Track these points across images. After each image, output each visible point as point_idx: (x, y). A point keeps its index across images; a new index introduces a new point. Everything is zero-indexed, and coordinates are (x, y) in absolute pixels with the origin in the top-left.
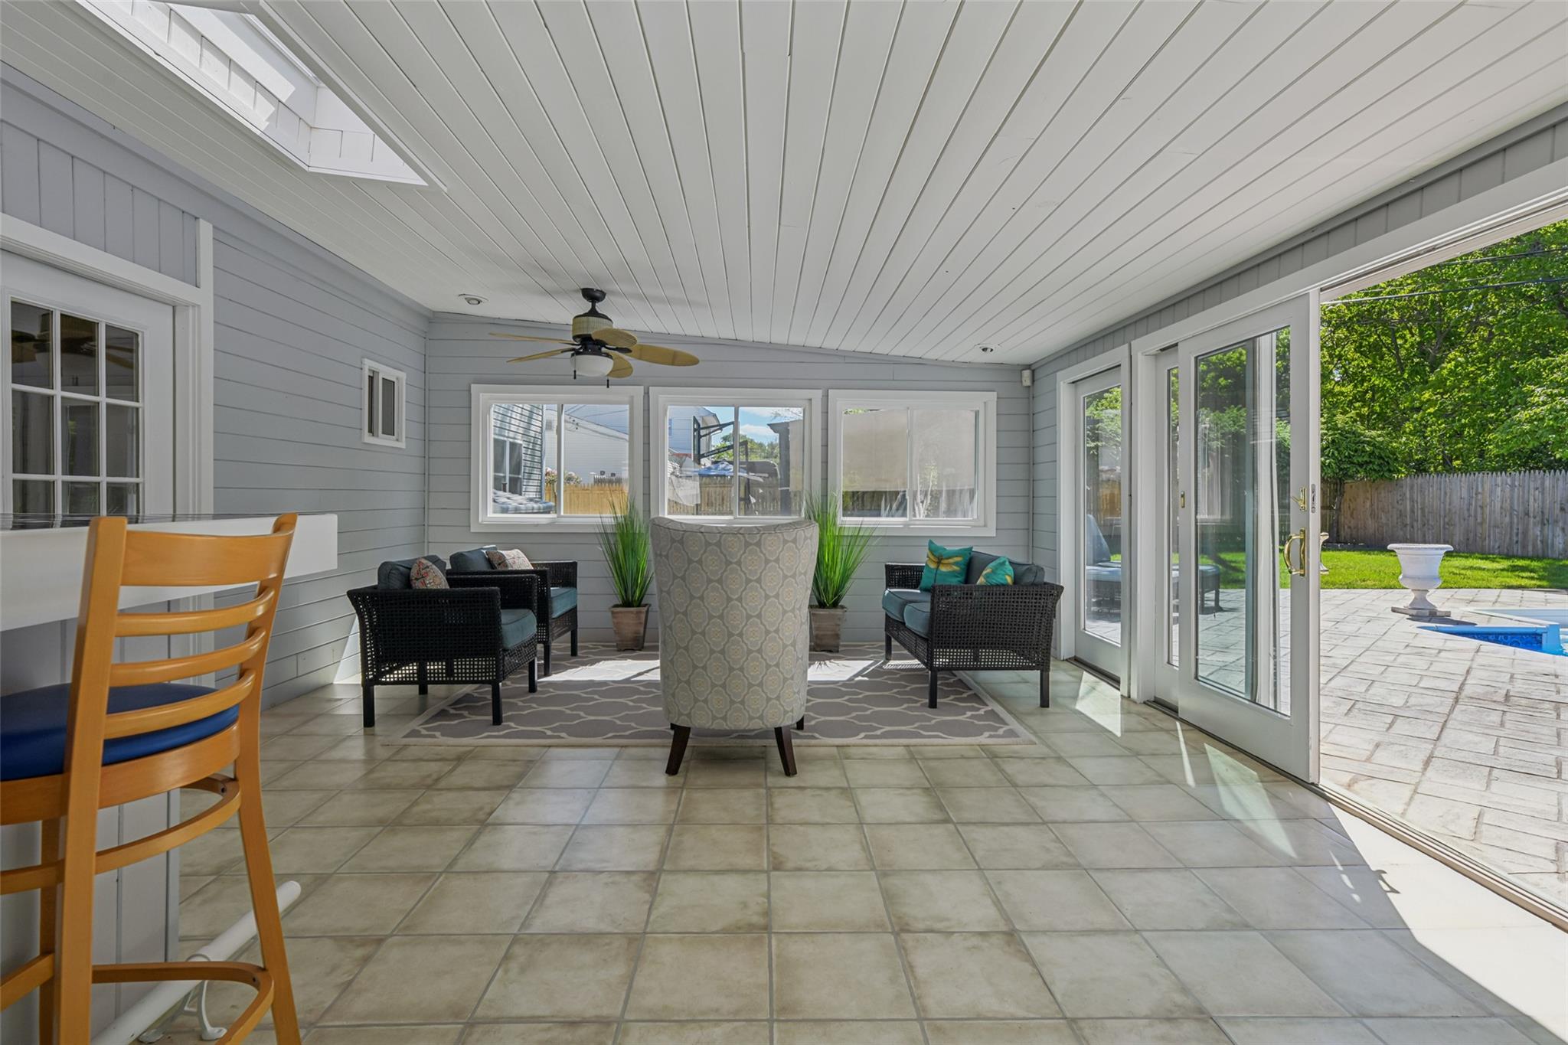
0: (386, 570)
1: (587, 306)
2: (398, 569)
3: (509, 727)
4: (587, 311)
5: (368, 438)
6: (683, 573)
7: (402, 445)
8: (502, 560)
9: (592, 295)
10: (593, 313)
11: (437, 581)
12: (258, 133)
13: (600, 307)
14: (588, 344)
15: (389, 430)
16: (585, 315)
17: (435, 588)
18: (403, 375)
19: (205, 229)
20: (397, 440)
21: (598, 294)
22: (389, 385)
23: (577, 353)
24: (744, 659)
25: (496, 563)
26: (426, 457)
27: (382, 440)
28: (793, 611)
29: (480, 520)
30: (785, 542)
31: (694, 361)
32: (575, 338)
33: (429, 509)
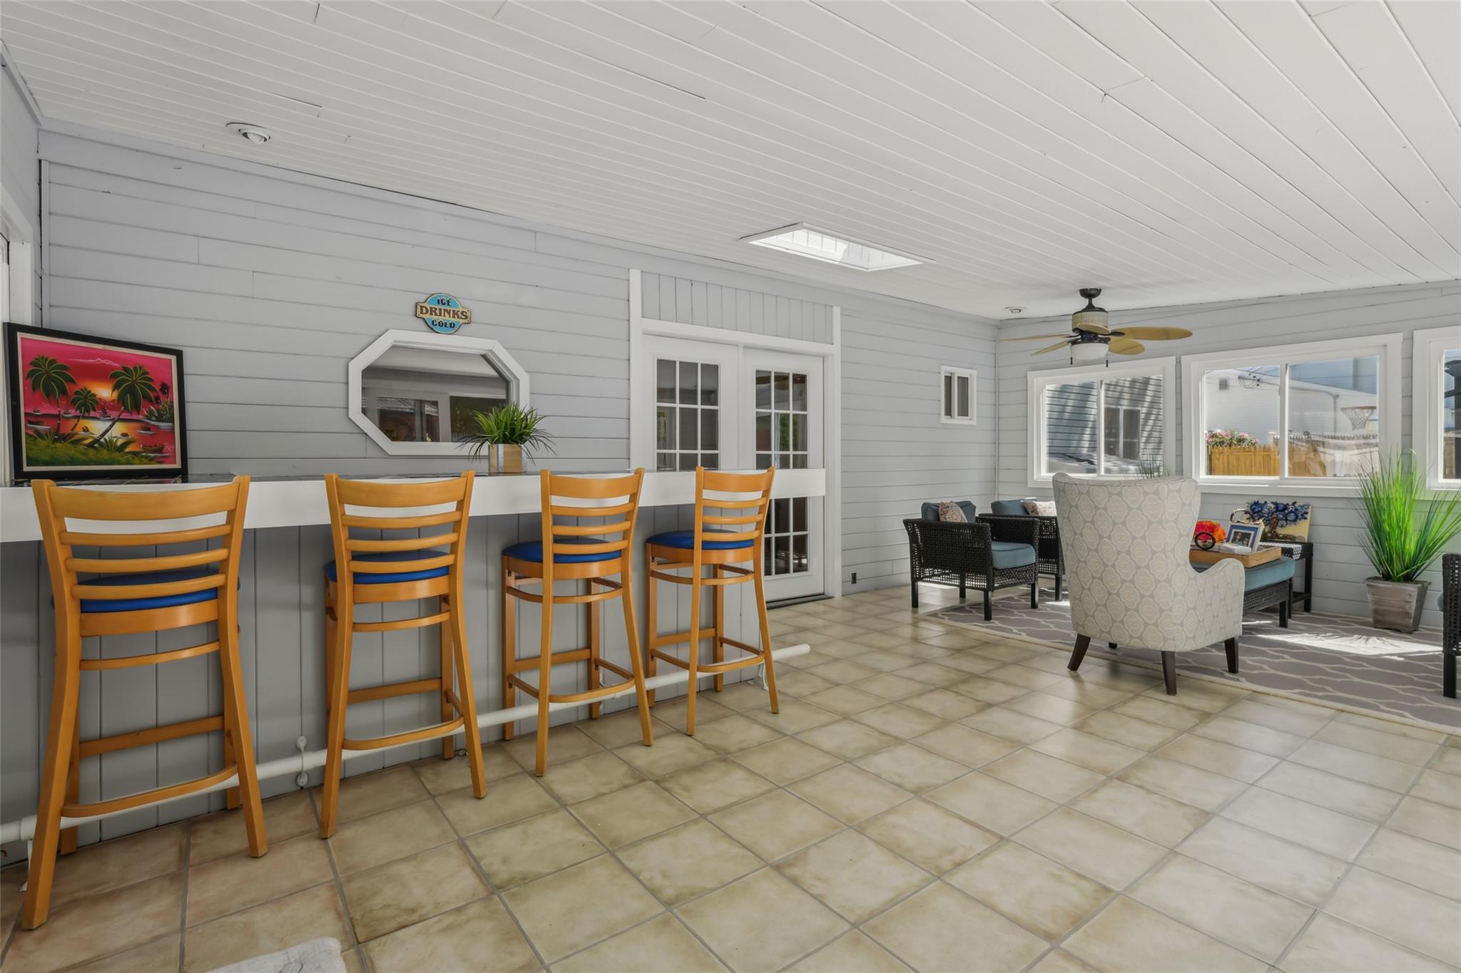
0: (926, 508)
1: (1084, 302)
2: (931, 508)
3: (994, 623)
4: (1084, 307)
5: (945, 420)
6: (1091, 518)
7: (974, 423)
8: (1034, 509)
9: (1089, 294)
10: (1090, 308)
11: (957, 516)
12: (837, 263)
13: (1097, 302)
14: (1086, 336)
15: (964, 411)
16: (1084, 310)
17: (952, 521)
18: (974, 372)
19: (837, 311)
20: (971, 419)
21: (1093, 292)
22: (964, 381)
23: (1074, 343)
24: (1119, 586)
25: (1029, 511)
26: (997, 430)
27: (958, 420)
28: (1164, 551)
29: (1035, 478)
30: (1146, 493)
31: (1187, 334)
32: (1075, 330)
33: (998, 469)
